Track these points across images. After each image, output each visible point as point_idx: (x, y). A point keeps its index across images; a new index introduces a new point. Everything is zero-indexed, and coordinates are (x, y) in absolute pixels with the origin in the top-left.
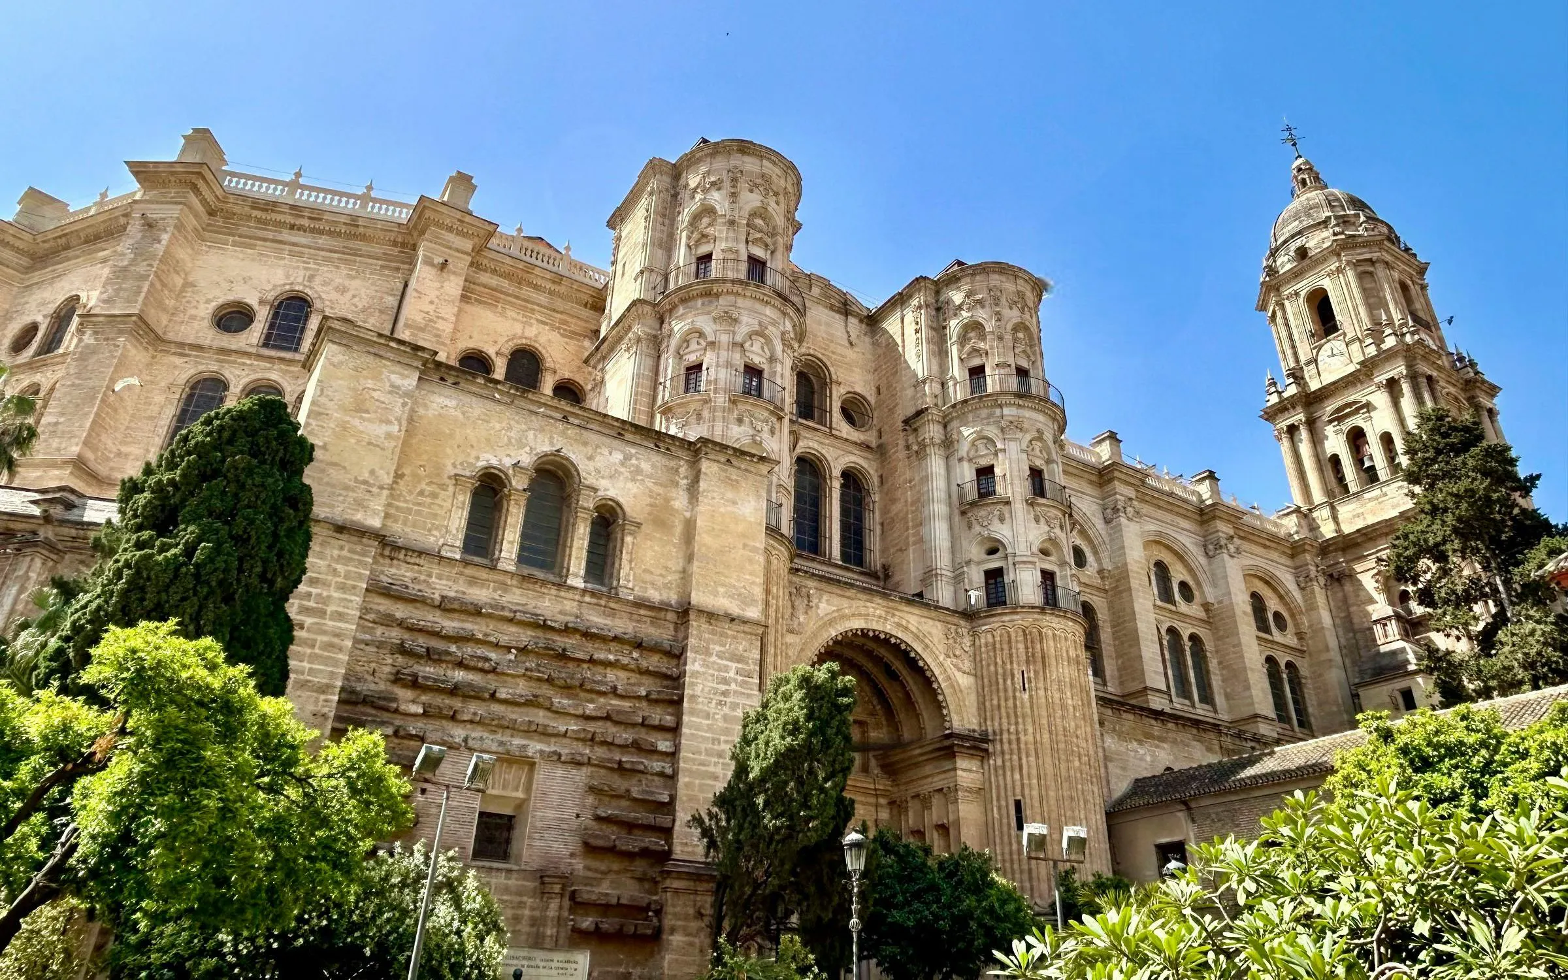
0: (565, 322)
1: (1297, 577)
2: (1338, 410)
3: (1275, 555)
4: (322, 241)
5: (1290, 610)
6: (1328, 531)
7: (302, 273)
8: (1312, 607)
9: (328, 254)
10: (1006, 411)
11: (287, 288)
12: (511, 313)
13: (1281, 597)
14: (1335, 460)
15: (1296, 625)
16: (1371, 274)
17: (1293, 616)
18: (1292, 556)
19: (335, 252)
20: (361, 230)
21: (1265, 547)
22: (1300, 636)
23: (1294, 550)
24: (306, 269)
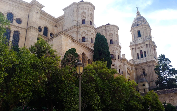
0: (51, 23)
1: (132, 69)
2: (139, 47)
3: (129, 66)
4: (14, 3)
5: (130, 73)
6: (136, 63)
7: (11, 9)
8: (133, 73)
9: (15, 6)
10: (116, 47)
11: (9, 11)
12: (44, 21)
13: (129, 71)
14: (138, 54)
15: (131, 75)
16: (146, 29)
17: (130, 74)
18: (131, 66)
19: (17, 6)
20: (21, 3)
21: (129, 64)
22: (131, 76)
23: (132, 65)
24: (12, 8)
